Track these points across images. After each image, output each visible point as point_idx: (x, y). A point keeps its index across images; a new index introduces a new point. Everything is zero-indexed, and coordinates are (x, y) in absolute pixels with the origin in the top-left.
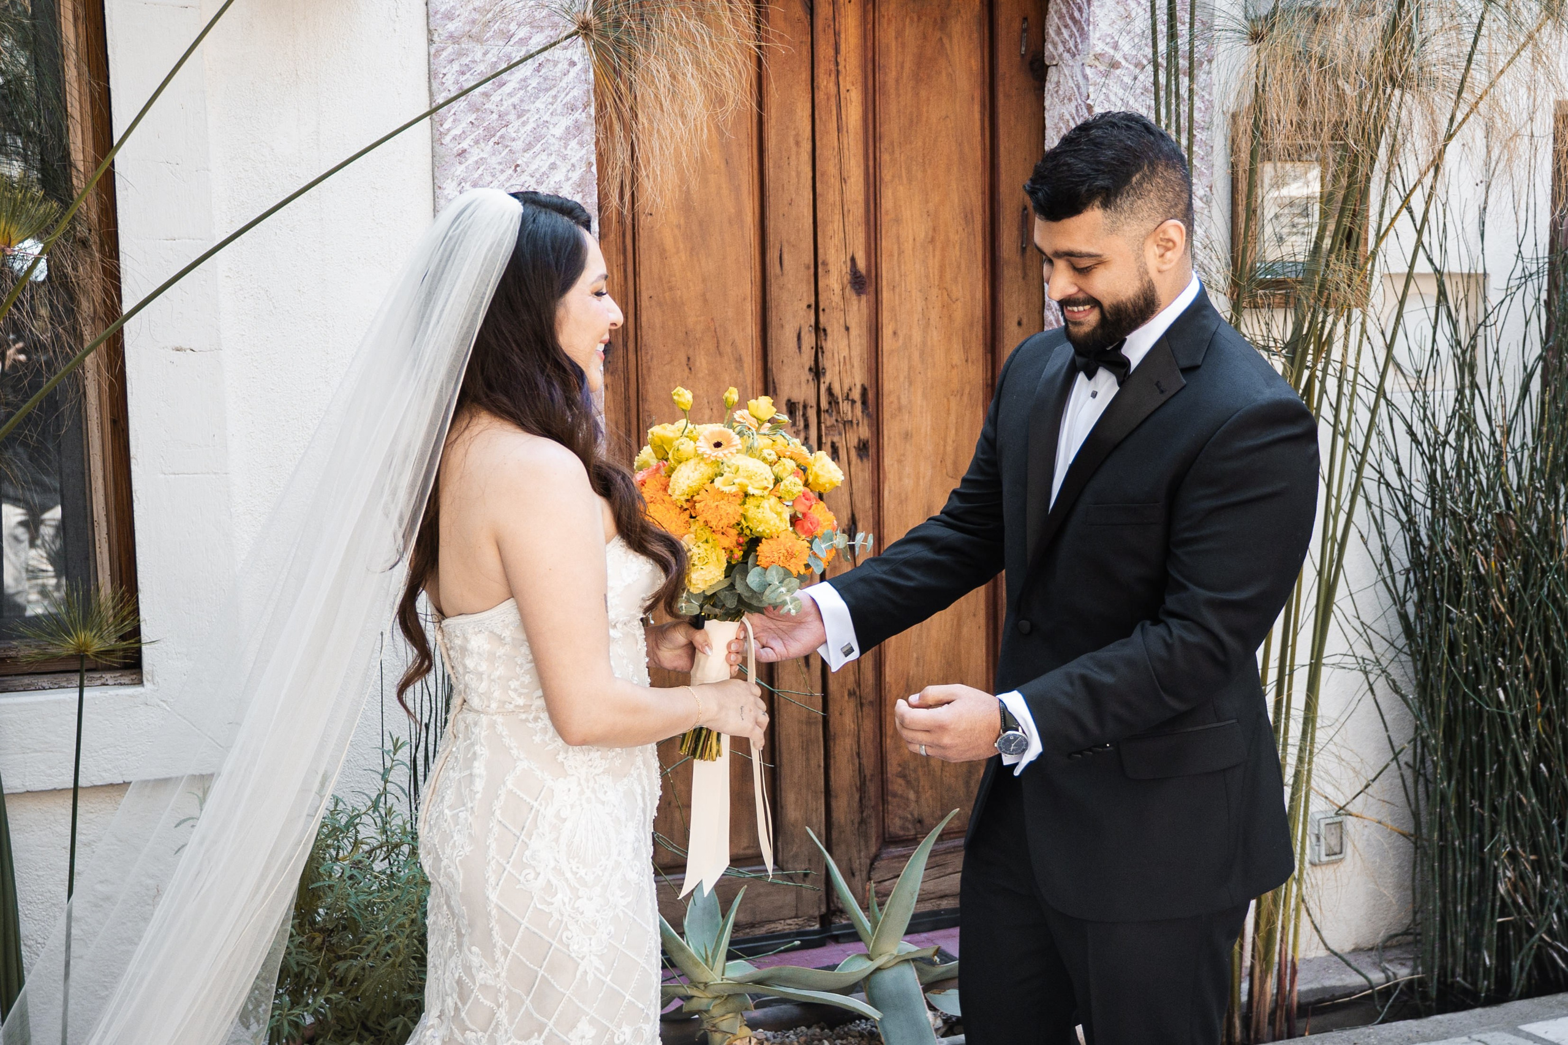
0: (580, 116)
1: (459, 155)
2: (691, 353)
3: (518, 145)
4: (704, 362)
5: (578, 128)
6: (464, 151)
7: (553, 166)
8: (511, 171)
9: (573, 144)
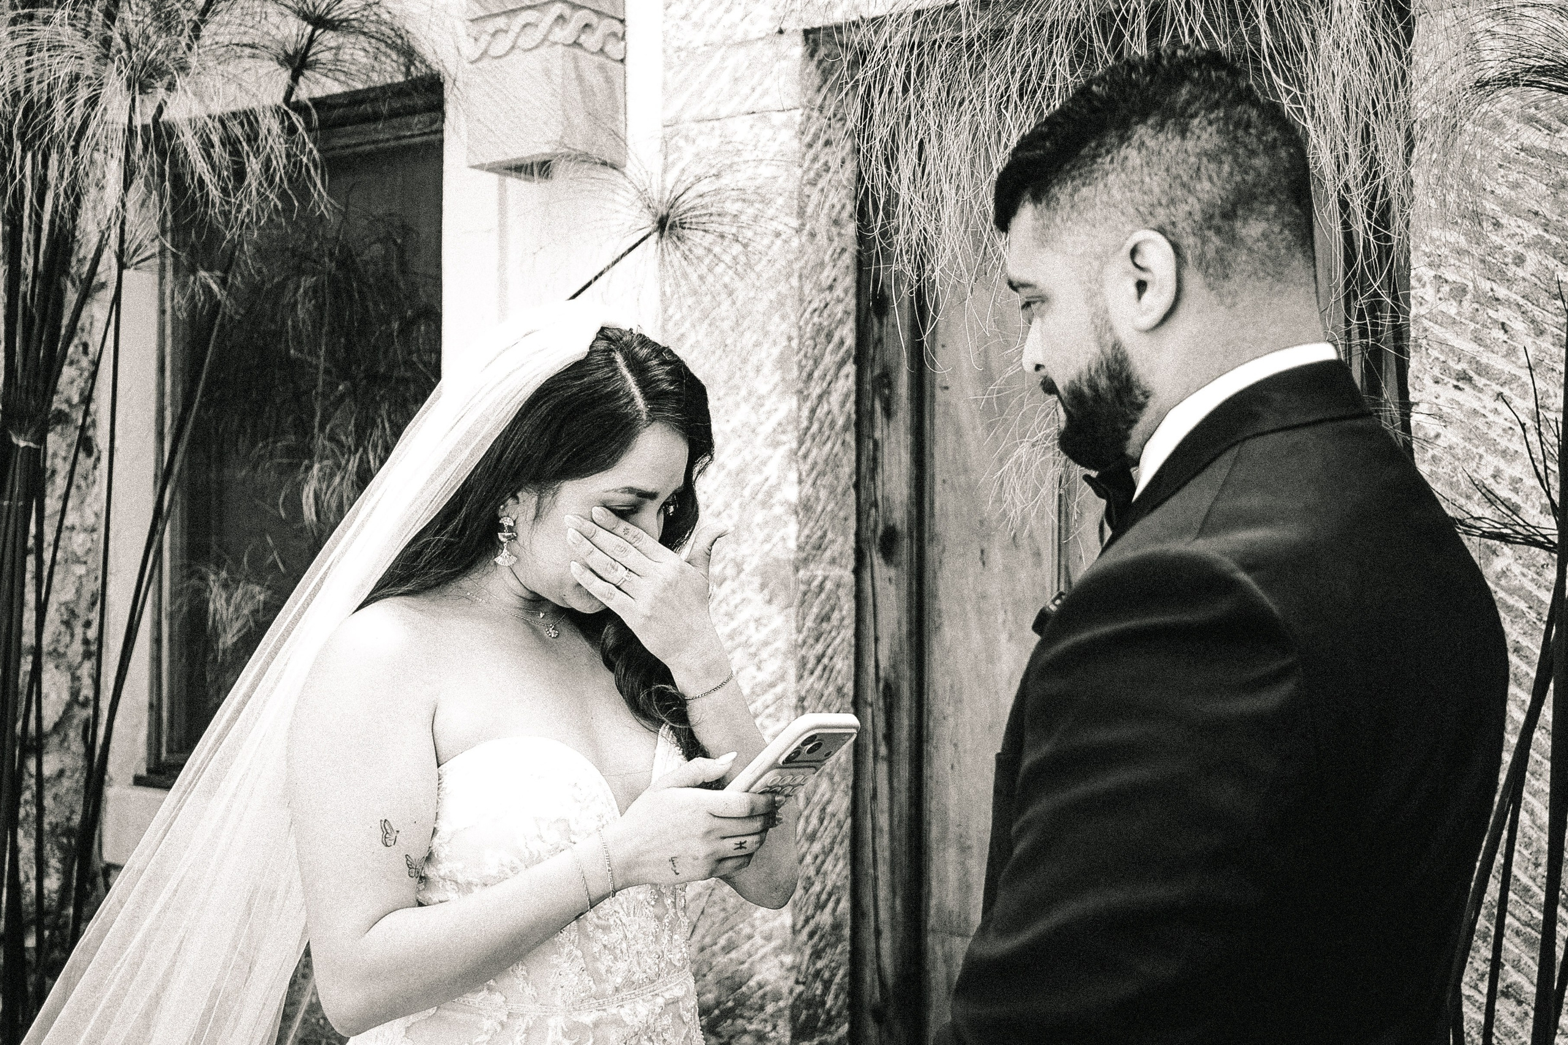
0: (783, 288)
1: (679, 339)
2: (985, 545)
3: (726, 325)
4: (999, 556)
5: (781, 302)
6: (682, 335)
7: (757, 344)
8: (719, 352)
9: (776, 318)
